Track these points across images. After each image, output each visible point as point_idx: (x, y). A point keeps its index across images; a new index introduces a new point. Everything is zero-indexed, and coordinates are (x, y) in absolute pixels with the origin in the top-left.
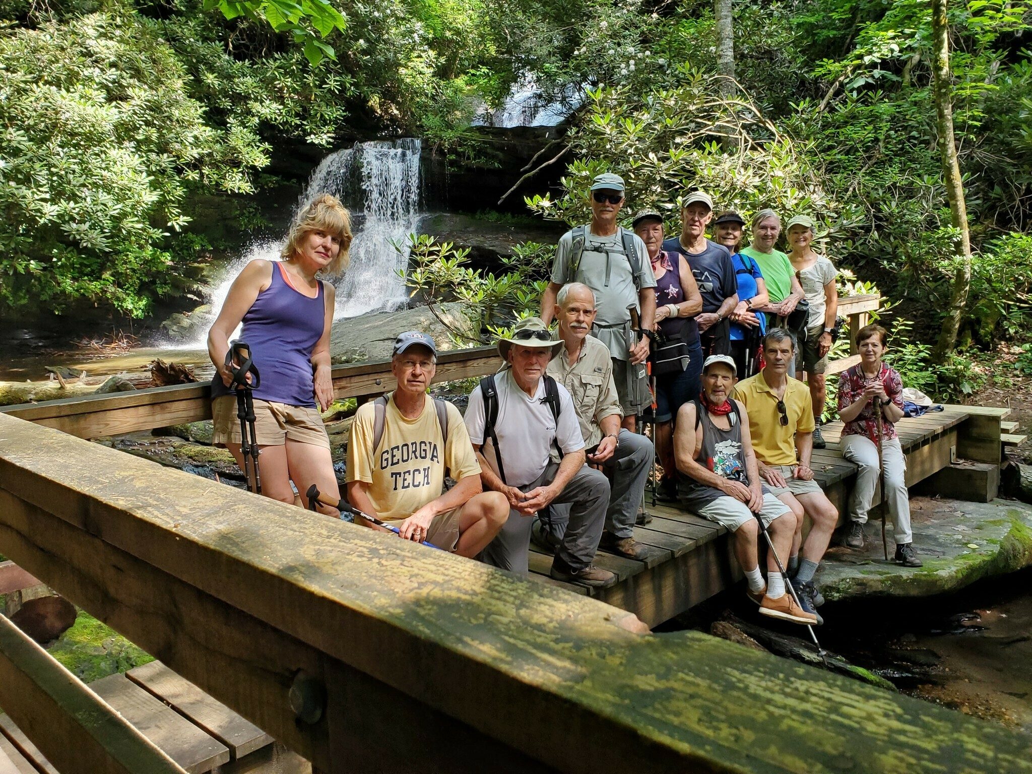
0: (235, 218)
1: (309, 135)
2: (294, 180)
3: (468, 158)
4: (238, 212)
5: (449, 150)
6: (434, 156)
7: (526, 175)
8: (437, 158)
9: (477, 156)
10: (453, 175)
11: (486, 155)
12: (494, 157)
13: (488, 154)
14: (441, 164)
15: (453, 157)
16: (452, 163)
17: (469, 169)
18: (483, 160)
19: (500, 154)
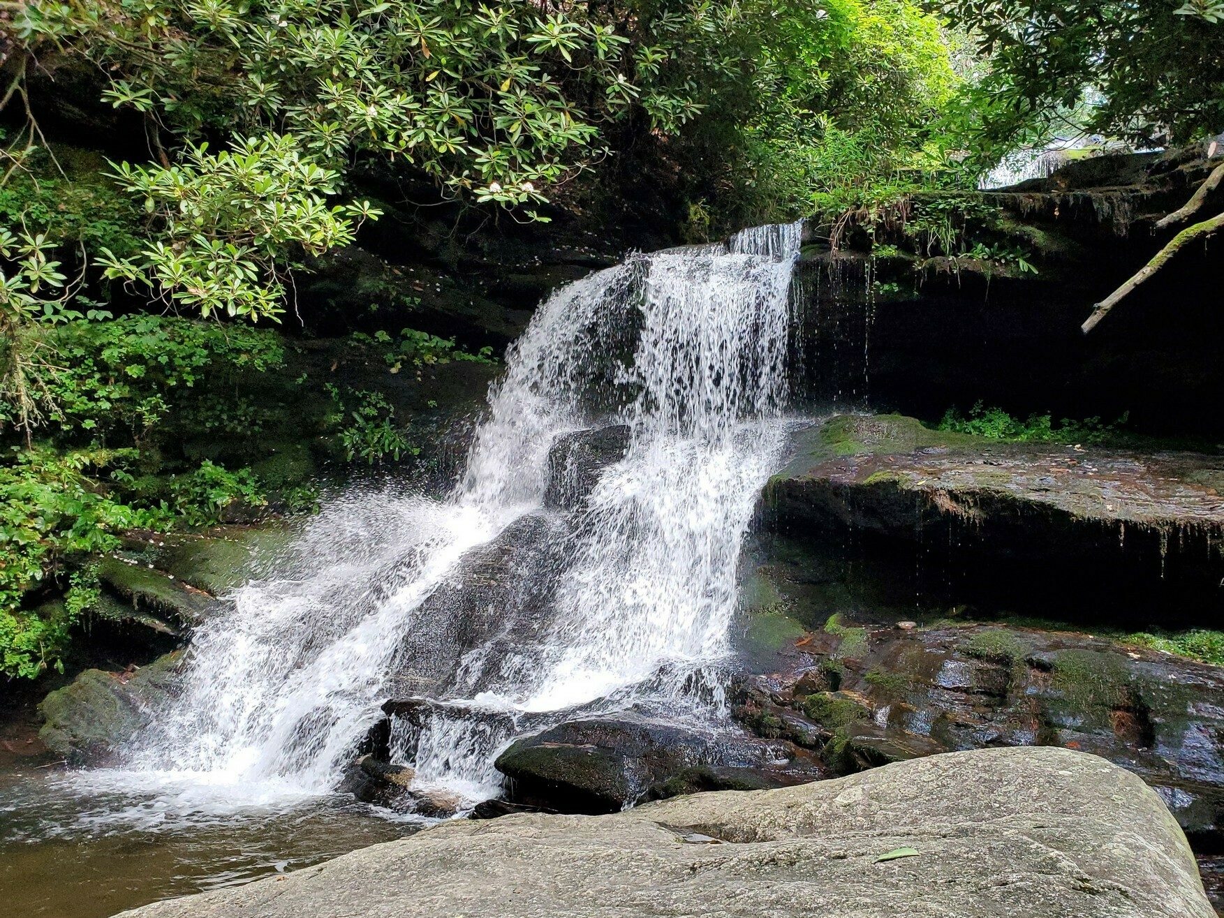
0: (333, 431)
1: (486, 184)
2: (487, 350)
3: (937, 251)
4: (338, 418)
5: (880, 227)
6: (838, 255)
7: (1193, 230)
8: (844, 256)
9: (964, 243)
10: (887, 306)
11: (991, 236)
12: (1019, 243)
13: (1000, 235)
14: (852, 275)
15: (891, 251)
16: (887, 270)
17: (938, 282)
18: (981, 252)
19: (1038, 236)
